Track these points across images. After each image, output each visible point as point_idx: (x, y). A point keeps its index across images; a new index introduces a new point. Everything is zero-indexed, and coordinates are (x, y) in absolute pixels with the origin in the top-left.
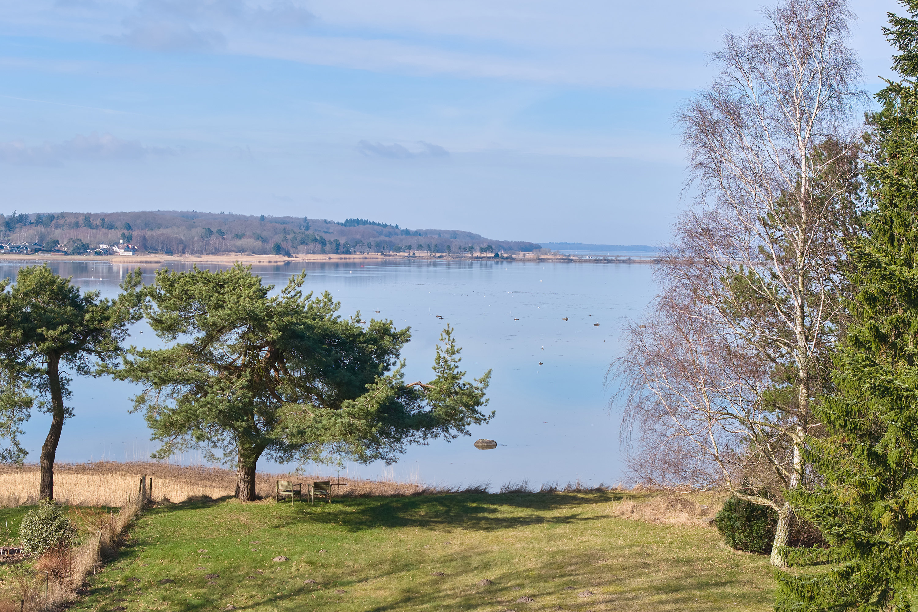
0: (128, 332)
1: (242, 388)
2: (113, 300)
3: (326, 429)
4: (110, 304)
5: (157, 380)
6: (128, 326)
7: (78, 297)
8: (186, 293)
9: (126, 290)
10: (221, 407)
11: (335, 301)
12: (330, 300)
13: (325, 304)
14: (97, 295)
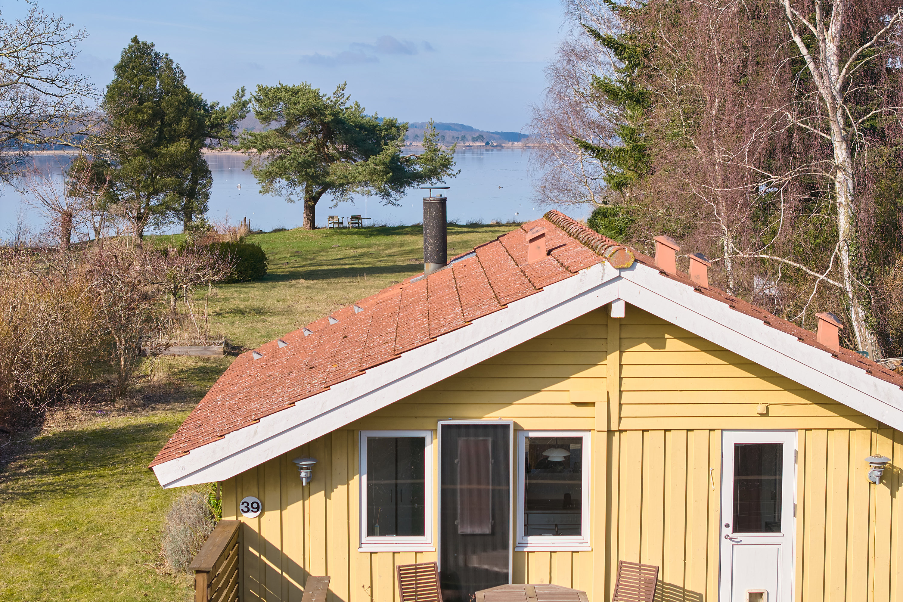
0: (238, 126)
1: (312, 149)
2: (227, 107)
3: (360, 174)
4: (226, 109)
5: (261, 147)
6: (237, 122)
7: (206, 105)
8: (276, 97)
9: (236, 100)
10: (300, 160)
11: (361, 107)
12: (359, 107)
13: (356, 108)
14: (218, 104)
